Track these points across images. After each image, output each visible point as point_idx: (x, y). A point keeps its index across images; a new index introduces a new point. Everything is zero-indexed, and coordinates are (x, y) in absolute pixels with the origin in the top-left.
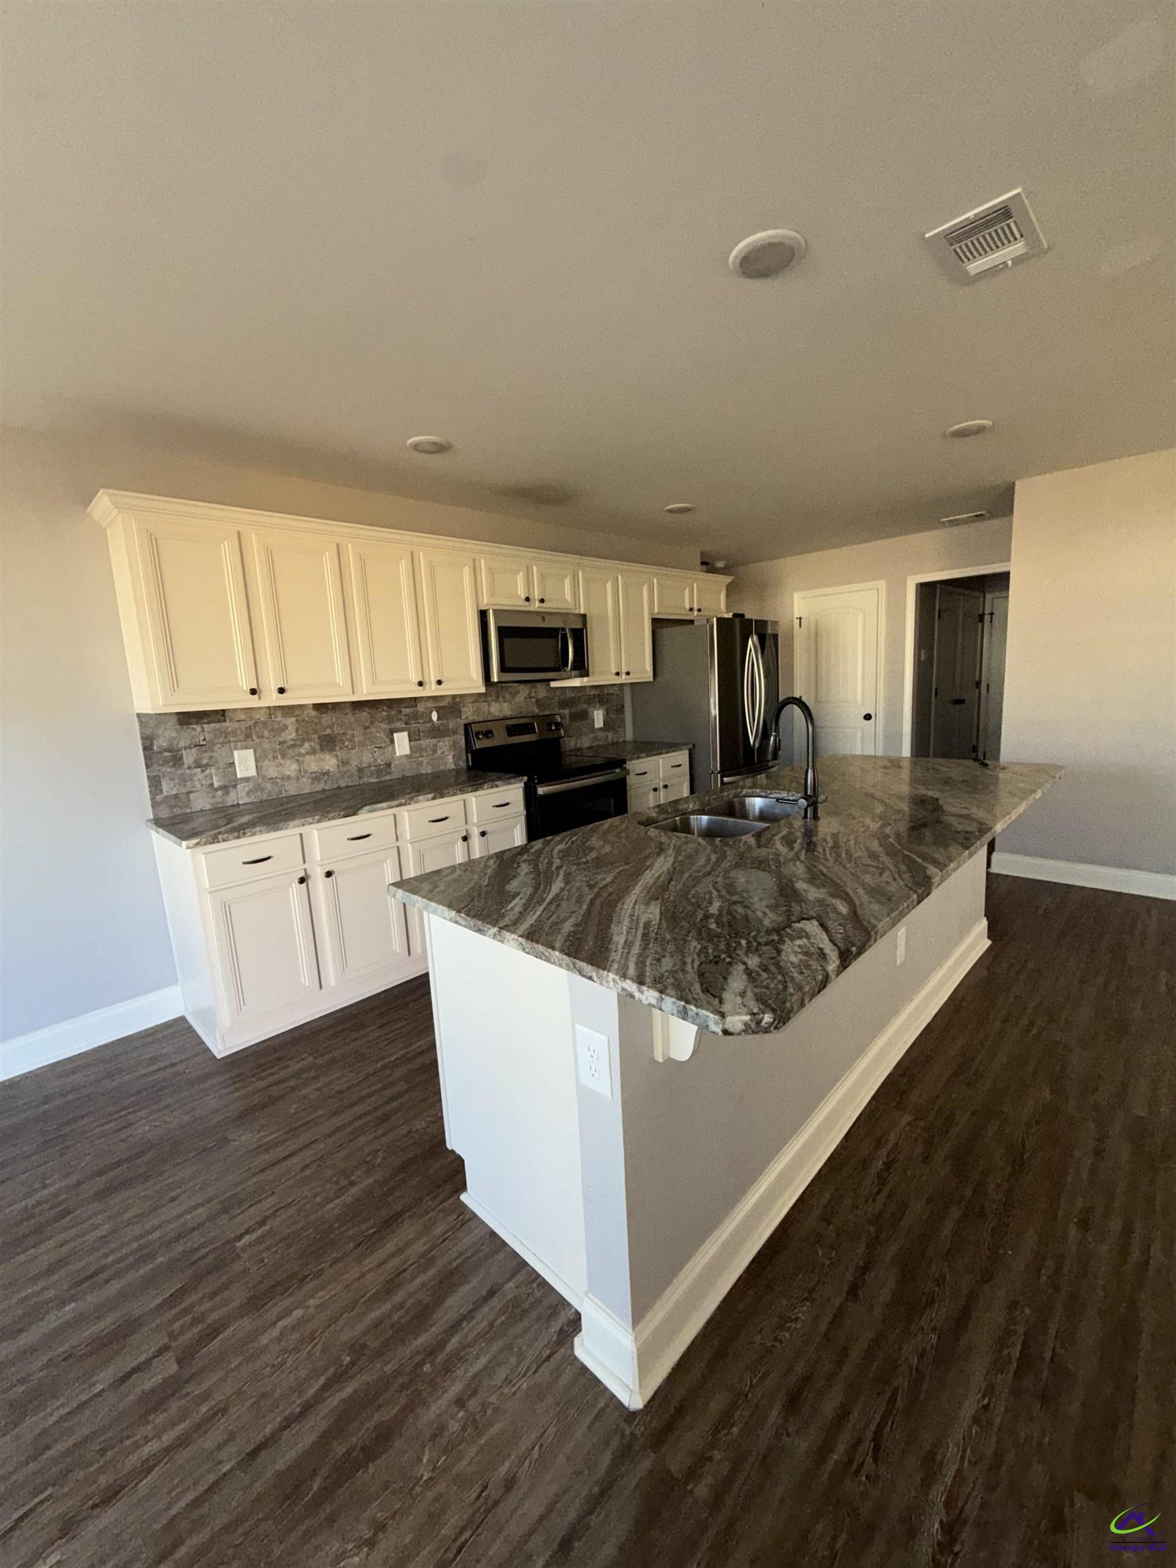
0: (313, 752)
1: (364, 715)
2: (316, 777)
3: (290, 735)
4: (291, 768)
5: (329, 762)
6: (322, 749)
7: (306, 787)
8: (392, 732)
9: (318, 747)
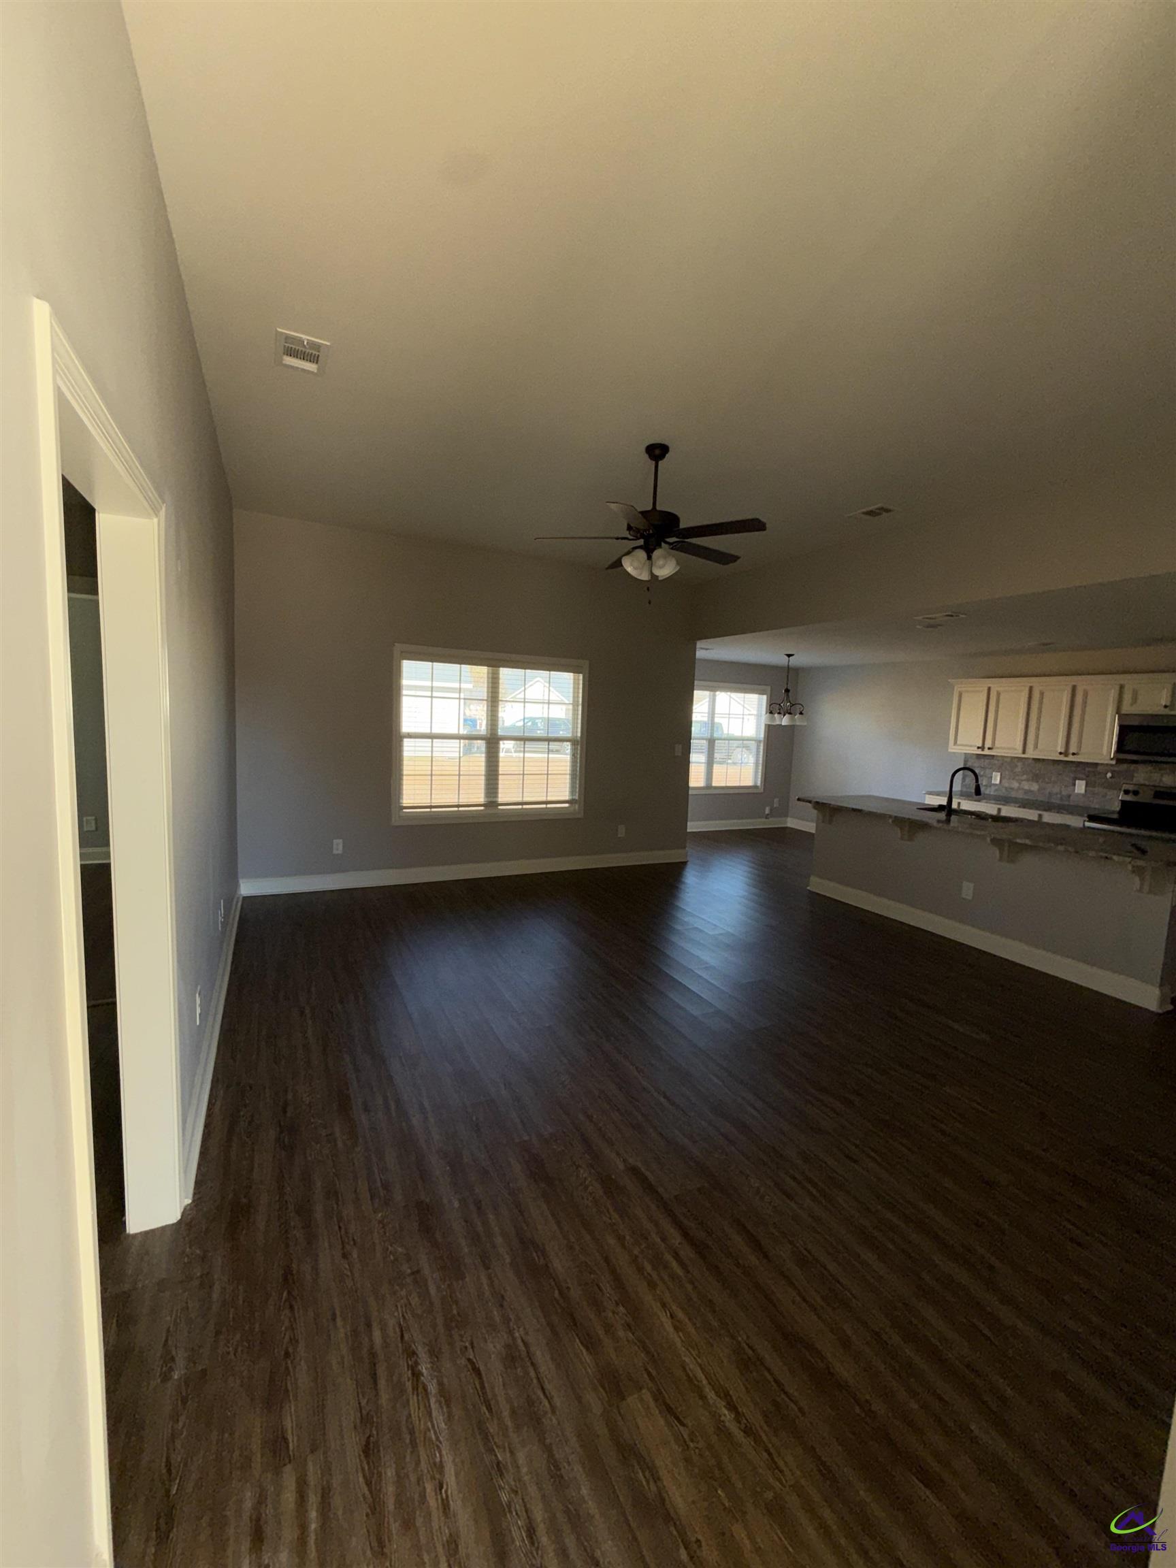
0: (1028, 780)
1: (1060, 767)
2: (1027, 792)
3: (1018, 769)
4: (1015, 785)
5: (1035, 787)
6: (1033, 780)
7: (1020, 795)
8: (1075, 779)
9: (1031, 778)
